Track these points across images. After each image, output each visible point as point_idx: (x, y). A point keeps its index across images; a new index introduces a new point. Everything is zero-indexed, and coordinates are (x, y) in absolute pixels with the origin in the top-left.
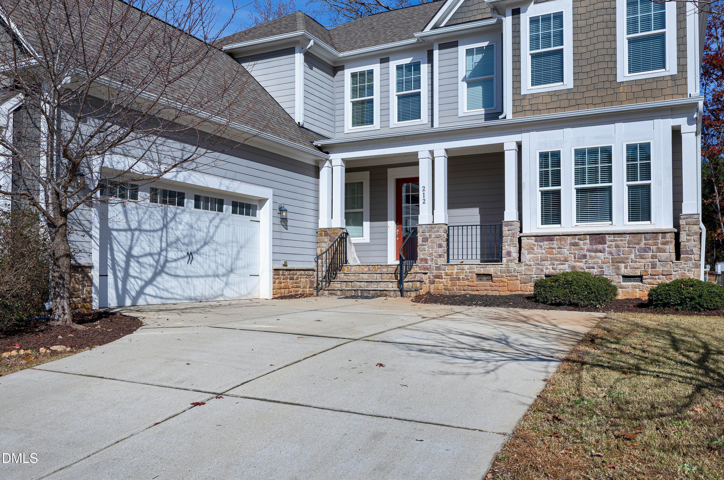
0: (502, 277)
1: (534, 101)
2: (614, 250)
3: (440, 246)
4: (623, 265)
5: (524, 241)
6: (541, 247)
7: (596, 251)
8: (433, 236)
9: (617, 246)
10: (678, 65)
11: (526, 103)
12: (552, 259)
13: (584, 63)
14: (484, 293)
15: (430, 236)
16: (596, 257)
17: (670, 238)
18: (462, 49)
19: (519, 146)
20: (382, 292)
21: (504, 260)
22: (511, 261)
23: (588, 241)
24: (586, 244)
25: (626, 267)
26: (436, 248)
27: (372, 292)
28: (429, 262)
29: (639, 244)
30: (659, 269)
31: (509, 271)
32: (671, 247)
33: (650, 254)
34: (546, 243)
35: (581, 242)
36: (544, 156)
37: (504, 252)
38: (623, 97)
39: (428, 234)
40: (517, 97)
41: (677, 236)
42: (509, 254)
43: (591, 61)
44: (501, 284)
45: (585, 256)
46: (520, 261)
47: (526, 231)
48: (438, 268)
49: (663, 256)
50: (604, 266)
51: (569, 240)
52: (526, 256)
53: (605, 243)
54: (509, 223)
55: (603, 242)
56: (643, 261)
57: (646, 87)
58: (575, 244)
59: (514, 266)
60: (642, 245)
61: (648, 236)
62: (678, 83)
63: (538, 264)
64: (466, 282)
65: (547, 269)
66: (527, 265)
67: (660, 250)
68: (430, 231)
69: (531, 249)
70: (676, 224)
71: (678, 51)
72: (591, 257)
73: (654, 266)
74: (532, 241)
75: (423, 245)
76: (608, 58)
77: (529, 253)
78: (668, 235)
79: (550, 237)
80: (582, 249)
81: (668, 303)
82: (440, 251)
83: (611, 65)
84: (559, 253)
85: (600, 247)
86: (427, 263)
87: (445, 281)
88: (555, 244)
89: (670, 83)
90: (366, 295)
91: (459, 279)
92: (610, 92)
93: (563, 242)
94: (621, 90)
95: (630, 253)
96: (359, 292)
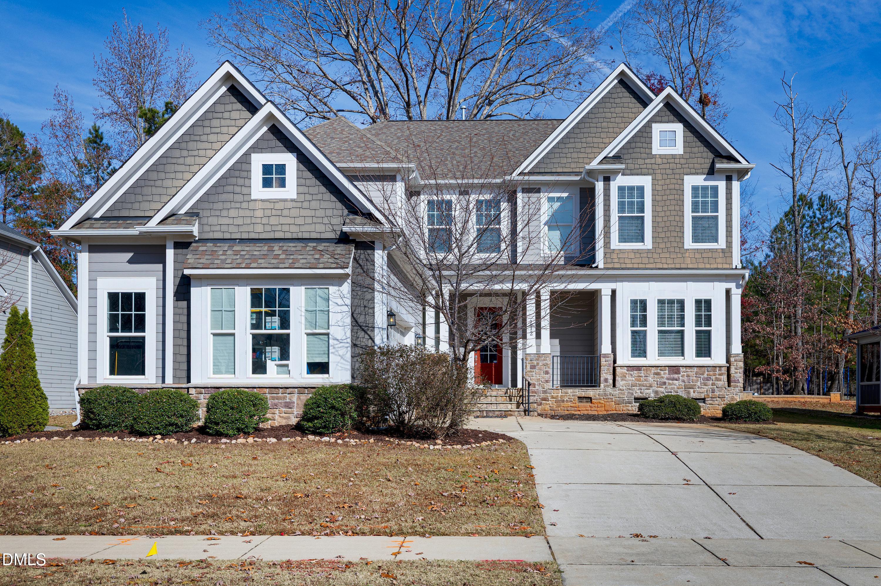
0: (600, 399)
1: (621, 256)
2: (685, 378)
3: (547, 373)
4: (692, 390)
5: (618, 370)
6: (632, 375)
7: (674, 379)
8: (540, 364)
9: (688, 376)
10: (727, 242)
11: (614, 256)
12: (640, 385)
13: (660, 230)
14: (586, 412)
15: (538, 364)
16: (673, 384)
17: (724, 370)
18: (544, 196)
19: (614, 292)
20: (507, 413)
21: (602, 385)
22: (608, 386)
23: (667, 371)
24: (665, 374)
25: (694, 392)
26: (542, 375)
27: (497, 413)
28: (537, 386)
29: (703, 374)
30: (717, 393)
31: (606, 395)
32: (725, 377)
33: (711, 382)
34: (635, 372)
35: (662, 372)
36: (634, 302)
37: (602, 379)
38: (688, 261)
39: (535, 363)
40: (607, 250)
41: (729, 369)
42: (606, 380)
43: (666, 229)
44: (599, 405)
45: (665, 383)
46: (614, 386)
47: (619, 362)
48: (545, 392)
49: (720, 383)
50: (679, 390)
51: (653, 370)
52: (620, 382)
53: (680, 374)
54: (606, 356)
55: (678, 372)
56: (706, 387)
57: (704, 255)
58: (658, 374)
59: (610, 390)
60: (705, 376)
61: (709, 369)
62: (726, 255)
63: (630, 389)
64: (570, 404)
65: (636, 393)
66: (621, 390)
67: (718, 380)
68: (537, 360)
69: (624, 376)
70: (728, 361)
71: (727, 231)
72: (669, 384)
73: (713, 391)
74: (625, 370)
75: (531, 372)
76: (678, 229)
77: (622, 380)
78: (723, 369)
79: (638, 368)
80: (663, 378)
81: (741, 416)
82: (547, 377)
83: (680, 234)
84: (646, 380)
85: (676, 376)
86: (535, 387)
87: (551, 402)
88: (642, 373)
89: (721, 255)
90: (491, 415)
91: (563, 401)
92: (679, 255)
93: (649, 372)
94: (687, 255)
95: (697, 381)
96: (485, 413)
